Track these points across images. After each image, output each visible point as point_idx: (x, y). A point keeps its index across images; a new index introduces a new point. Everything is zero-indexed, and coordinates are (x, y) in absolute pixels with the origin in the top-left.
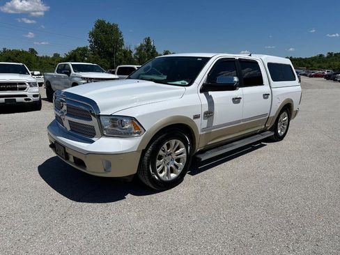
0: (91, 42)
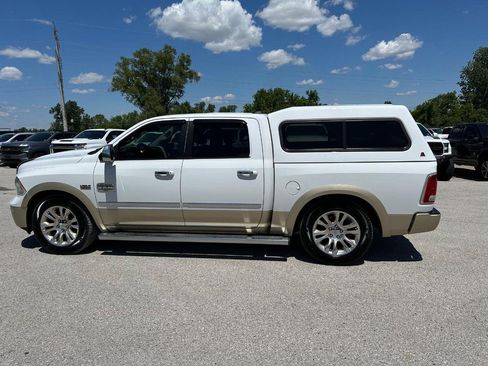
0: (462, 84)
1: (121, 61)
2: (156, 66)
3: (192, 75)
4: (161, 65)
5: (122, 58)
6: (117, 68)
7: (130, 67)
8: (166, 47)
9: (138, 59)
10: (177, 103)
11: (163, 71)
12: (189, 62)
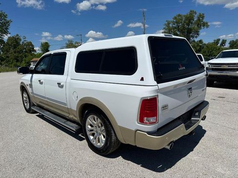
1: (167, 23)
2: (185, 22)
3: (205, 25)
4: (187, 22)
5: (167, 21)
6: (165, 26)
7: (171, 25)
8: (191, 11)
9: (175, 20)
10: (194, 41)
11: (188, 25)
12: (203, 17)
